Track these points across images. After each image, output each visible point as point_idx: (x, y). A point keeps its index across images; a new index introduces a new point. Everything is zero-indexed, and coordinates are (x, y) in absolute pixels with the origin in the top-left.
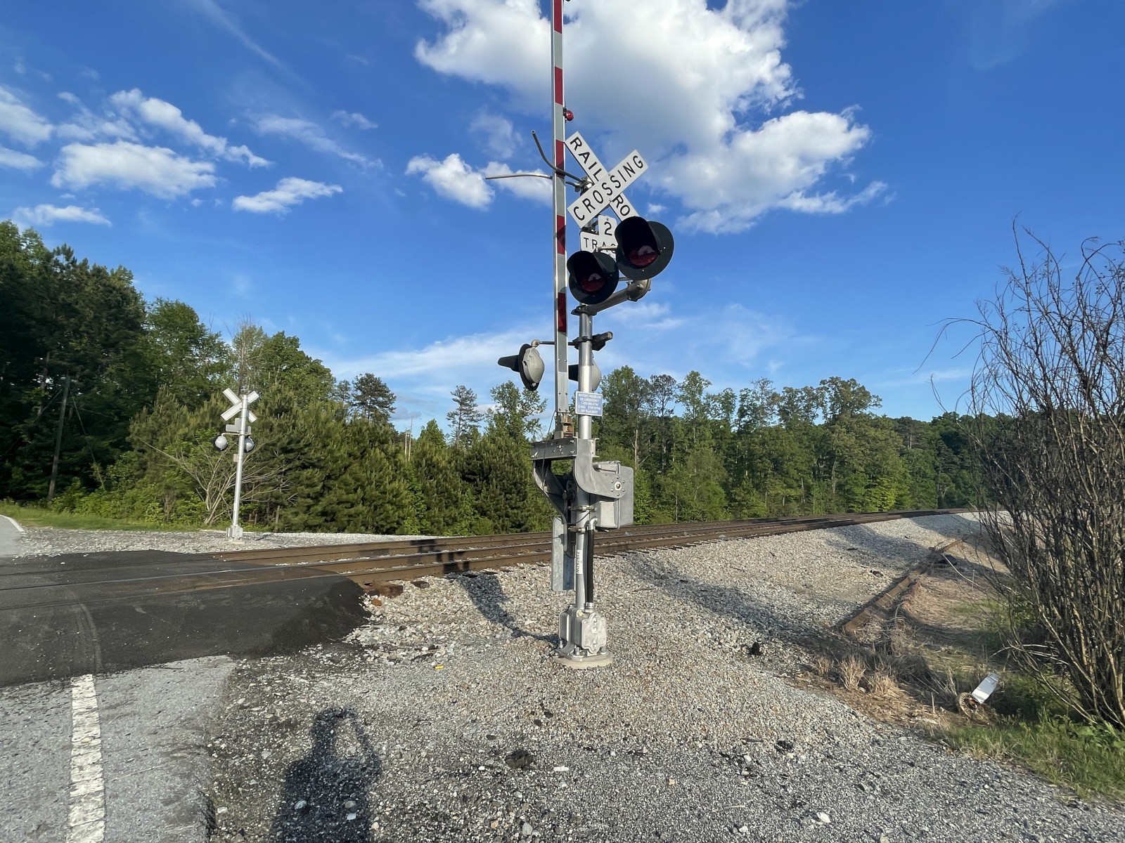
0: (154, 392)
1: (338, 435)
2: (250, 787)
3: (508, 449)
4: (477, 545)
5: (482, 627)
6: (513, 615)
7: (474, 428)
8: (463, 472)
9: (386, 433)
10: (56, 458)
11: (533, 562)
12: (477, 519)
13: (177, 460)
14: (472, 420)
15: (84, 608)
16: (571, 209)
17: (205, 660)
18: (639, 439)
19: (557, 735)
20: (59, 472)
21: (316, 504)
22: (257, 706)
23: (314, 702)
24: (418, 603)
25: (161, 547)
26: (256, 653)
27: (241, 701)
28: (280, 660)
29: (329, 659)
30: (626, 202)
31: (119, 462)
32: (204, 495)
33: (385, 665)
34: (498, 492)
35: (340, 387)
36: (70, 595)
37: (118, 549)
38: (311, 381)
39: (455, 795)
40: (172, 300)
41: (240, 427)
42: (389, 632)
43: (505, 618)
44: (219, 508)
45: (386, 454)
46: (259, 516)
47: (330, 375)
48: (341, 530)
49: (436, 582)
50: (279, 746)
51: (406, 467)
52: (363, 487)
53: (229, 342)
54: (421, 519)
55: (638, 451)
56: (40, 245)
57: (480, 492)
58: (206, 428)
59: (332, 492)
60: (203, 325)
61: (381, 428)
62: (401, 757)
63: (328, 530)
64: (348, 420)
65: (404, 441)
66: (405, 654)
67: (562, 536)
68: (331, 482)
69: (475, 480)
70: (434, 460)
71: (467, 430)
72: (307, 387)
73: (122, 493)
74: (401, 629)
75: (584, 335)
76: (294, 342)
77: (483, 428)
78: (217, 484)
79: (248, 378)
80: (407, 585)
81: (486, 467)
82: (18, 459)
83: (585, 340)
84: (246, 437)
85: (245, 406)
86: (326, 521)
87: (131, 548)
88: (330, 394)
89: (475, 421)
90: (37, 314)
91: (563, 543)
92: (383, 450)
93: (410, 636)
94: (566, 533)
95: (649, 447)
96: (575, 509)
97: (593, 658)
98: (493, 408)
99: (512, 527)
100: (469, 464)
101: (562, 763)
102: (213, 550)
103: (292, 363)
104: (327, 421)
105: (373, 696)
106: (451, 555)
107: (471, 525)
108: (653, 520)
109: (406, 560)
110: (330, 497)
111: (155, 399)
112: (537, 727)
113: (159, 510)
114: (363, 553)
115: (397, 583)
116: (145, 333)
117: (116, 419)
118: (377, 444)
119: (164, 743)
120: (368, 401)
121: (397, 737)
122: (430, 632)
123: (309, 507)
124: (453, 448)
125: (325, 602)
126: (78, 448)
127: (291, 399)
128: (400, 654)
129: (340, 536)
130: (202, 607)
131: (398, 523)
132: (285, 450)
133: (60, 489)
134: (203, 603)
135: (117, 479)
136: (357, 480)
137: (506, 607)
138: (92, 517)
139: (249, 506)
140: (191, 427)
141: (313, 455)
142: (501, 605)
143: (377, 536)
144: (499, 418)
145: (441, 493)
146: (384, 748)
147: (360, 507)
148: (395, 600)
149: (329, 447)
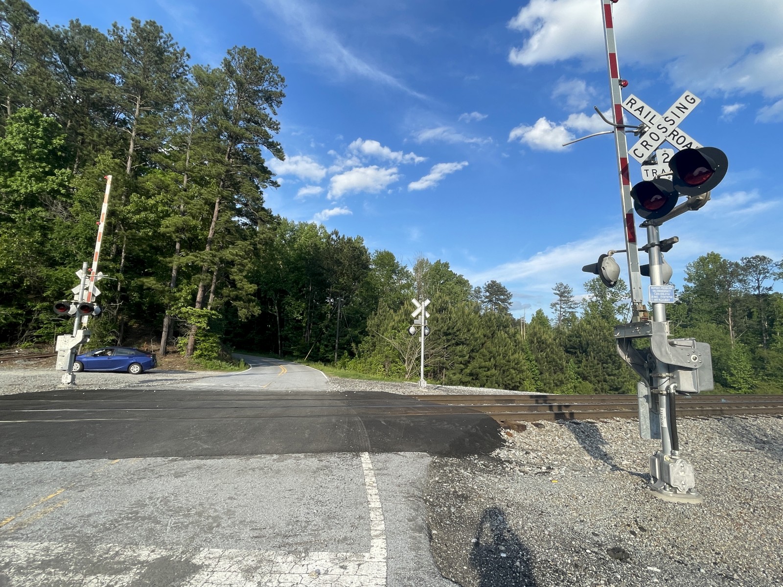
0: (377, 303)
1: (476, 323)
2: (447, 524)
3: (602, 328)
4: (580, 401)
5: (586, 460)
6: (612, 455)
7: (573, 314)
8: (565, 347)
9: (507, 320)
10: (337, 341)
11: (628, 418)
12: (580, 382)
13: (390, 341)
14: (570, 308)
15: (360, 419)
16: (631, 152)
17: (417, 453)
18: (733, 316)
19: (650, 545)
20: (339, 348)
21: (466, 368)
22: (446, 483)
23: (476, 487)
24: (537, 438)
25: (387, 390)
26: (442, 454)
27: (437, 479)
28: (455, 460)
29: (482, 464)
30: (681, 133)
31: (363, 342)
32: (404, 361)
33: (518, 474)
34: (596, 362)
35: (475, 291)
36: (353, 411)
37: (368, 390)
38: (458, 289)
39: (569, 561)
40: (382, 250)
41: (421, 321)
42: (520, 454)
43: (605, 457)
44: (412, 369)
45: (508, 334)
46: (434, 375)
47: (469, 284)
48: (482, 386)
49: (550, 425)
50: (460, 507)
51: (523, 343)
52: (495, 358)
53: (411, 270)
54: (536, 381)
55: (733, 327)
56: (326, 231)
57: (580, 362)
58: (403, 322)
59: (475, 360)
60: (398, 262)
61: (504, 317)
62: (532, 530)
63: (474, 385)
64: (482, 312)
65: (520, 325)
66: (530, 469)
67: (646, 397)
68: (474, 354)
69: (576, 353)
70: (543, 338)
71: (567, 315)
72: (455, 293)
73: (366, 359)
74: (527, 453)
75: (652, 242)
76: (446, 265)
77: (580, 313)
78: (410, 355)
79: (422, 290)
80: (529, 424)
81: (584, 342)
82: (322, 342)
83: (653, 245)
84: (425, 327)
85: (423, 309)
86: (473, 379)
87: (373, 390)
88: (469, 296)
89: (573, 308)
90: (326, 267)
91: (648, 401)
92: (506, 332)
93: (533, 459)
94: (650, 394)
95: (745, 322)
96: (655, 376)
97: (682, 496)
98: (587, 298)
99: (610, 390)
100: (570, 341)
101: (655, 565)
102: (412, 394)
103: (446, 278)
104: (469, 314)
105: (511, 491)
106: (560, 407)
107: (575, 387)
108: (757, 390)
109: (527, 408)
110: (474, 364)
111: (377, 307)
112: (633, 536)
113: (383, 369)
114: (498, 401)
115: (522, 422)
116: (370, 270)
117: (361, 319)
118: (501, 328)
119: (404, 492)
120: (494, 299)
121: (528, 518)
122: (547, 458)
123: (462, 370)
124: (556, 329)
125: (477, 429)
126: (346, 335)
127: (447, 302)
128: (527, 469)
129: (482, 389)
130: (412, 424)
131: (520, 383)
132: (446, 334)
133: (339, 357)
134: (413, 422)
135: (363, 352)
136: (491, 352)
137: (605, 449)
138: (353, 372)
139: (428, 368)
140: (396, 321)
141: (462, 336)
142: (601, 447)
143: (506, 391)
144: (593, 305)
145: (550, 362)
146: (520, 523)
147: (493, 371)
148: (522, 434)
149: (471, 331)
